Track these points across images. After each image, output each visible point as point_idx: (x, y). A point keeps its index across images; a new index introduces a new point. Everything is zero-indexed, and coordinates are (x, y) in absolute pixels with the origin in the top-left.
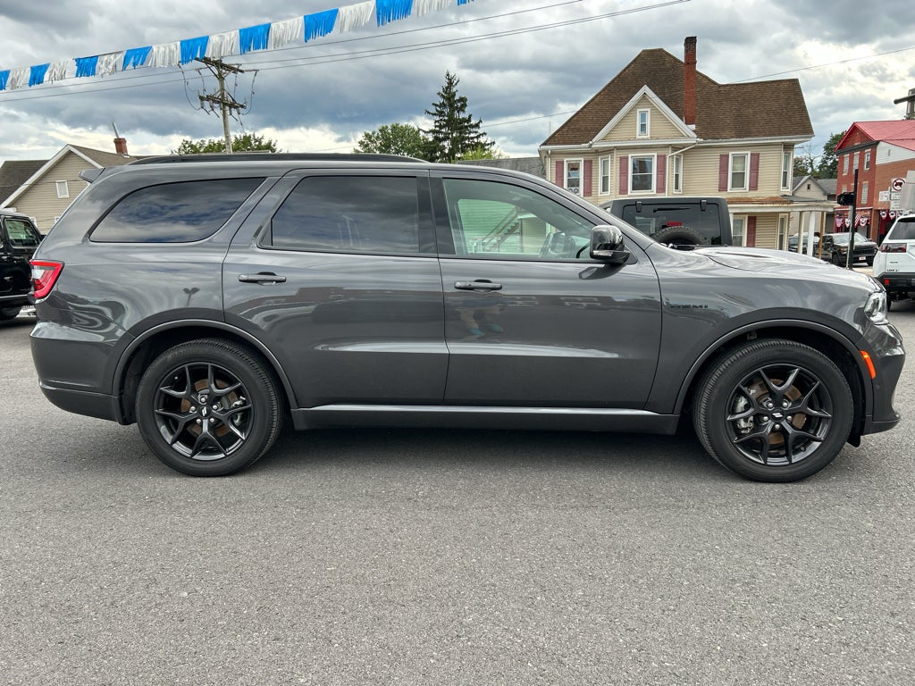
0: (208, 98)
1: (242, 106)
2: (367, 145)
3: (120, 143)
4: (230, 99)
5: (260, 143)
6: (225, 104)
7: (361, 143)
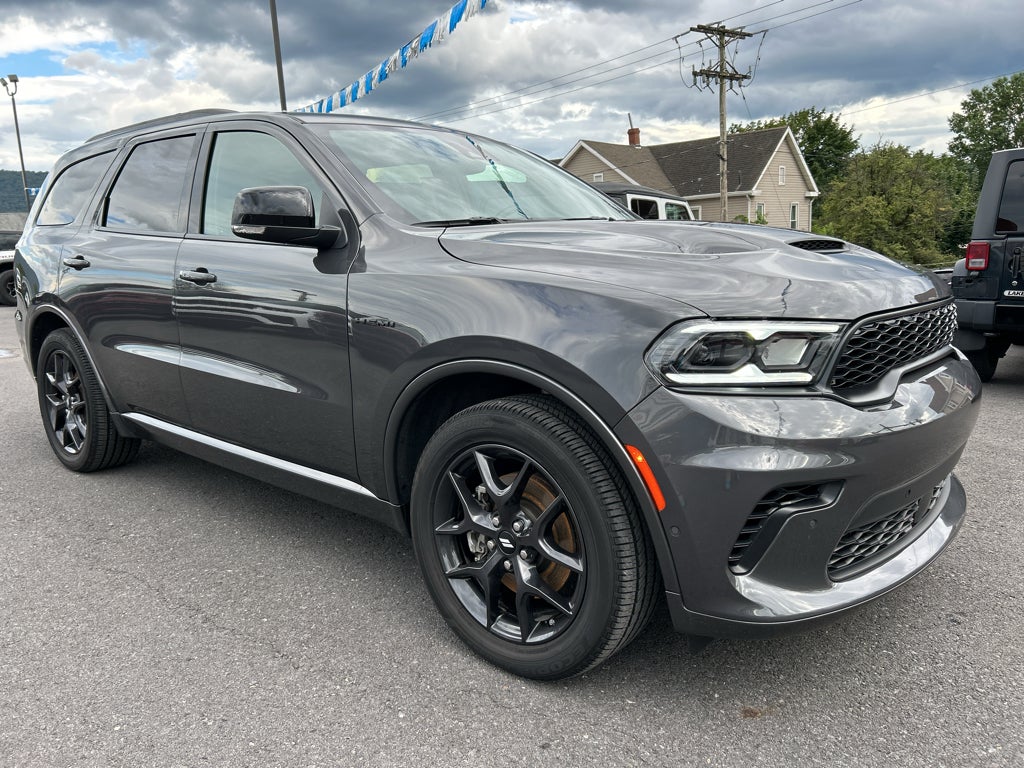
0: (702, 73)
1: (745, 77)
2: (974, 106)
3: (633, 134)
4: (730, 70)
5: (819, 118)
6: (723, 78)
7: (965, 104)
